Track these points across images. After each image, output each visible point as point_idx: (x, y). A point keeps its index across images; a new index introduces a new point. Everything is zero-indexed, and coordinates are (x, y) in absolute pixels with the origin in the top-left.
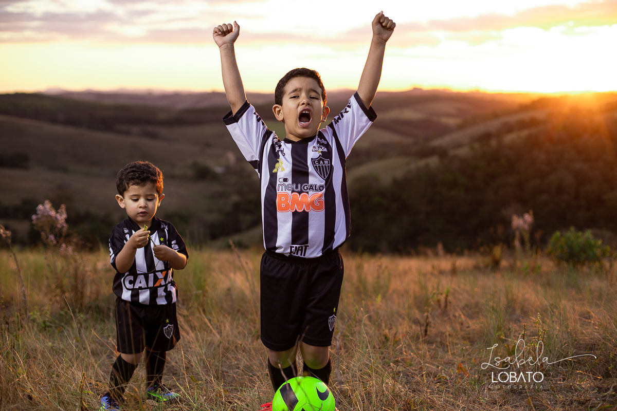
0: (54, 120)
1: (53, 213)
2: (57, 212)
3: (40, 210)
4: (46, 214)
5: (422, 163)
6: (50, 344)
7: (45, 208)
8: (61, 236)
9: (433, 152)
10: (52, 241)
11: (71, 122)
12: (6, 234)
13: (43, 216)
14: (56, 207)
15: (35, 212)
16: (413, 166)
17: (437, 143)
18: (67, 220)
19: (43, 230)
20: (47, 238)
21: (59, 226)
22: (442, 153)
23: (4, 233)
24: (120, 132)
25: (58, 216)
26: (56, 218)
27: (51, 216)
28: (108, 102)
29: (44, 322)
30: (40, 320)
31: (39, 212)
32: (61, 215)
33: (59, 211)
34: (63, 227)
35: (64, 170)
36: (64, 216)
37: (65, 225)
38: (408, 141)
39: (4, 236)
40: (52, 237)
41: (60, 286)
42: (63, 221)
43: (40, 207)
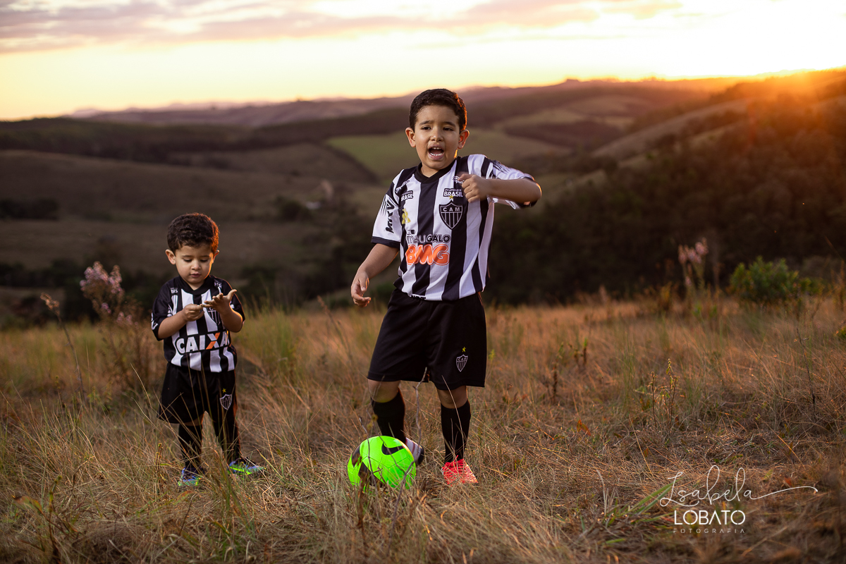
0: (88, 153)
1: (105, 276)
2: (110, 275)
3: (89, 274)
4: (97, 278)
5: (583, 180)
6: (115, 427)
7: (95, 272)
8: (116, 303)
9: (597, 165)
10: (106, 311)
11: (110, 153)
12: (53, 304)
13: (94, 281)
14: (108, 270)
15: (83, 277)
16: (571, 186)
17: (601, 152)
18: (122, 284)
19: (94, 298)
20: (100, 306)
21: (113, 292)
22: (609, 166)
23: (51, 304)
24: (176, 163)
25: (111, 279)
26: (109, 282)
27: (102, 281)
28: (159, 123)
29: (106, 405)
30: (101, 403)
31: (88, 277)
32: (114, 279)
33: (112, 273)
34: (118, 292)
35: (106, 218)
36: (119, 279)
37: (120, 290)
38: (565, 151)
39: (51, 307)
40: (105, 306)
41: (119, 363)
42: (118, 285)
43: (89, 270)
